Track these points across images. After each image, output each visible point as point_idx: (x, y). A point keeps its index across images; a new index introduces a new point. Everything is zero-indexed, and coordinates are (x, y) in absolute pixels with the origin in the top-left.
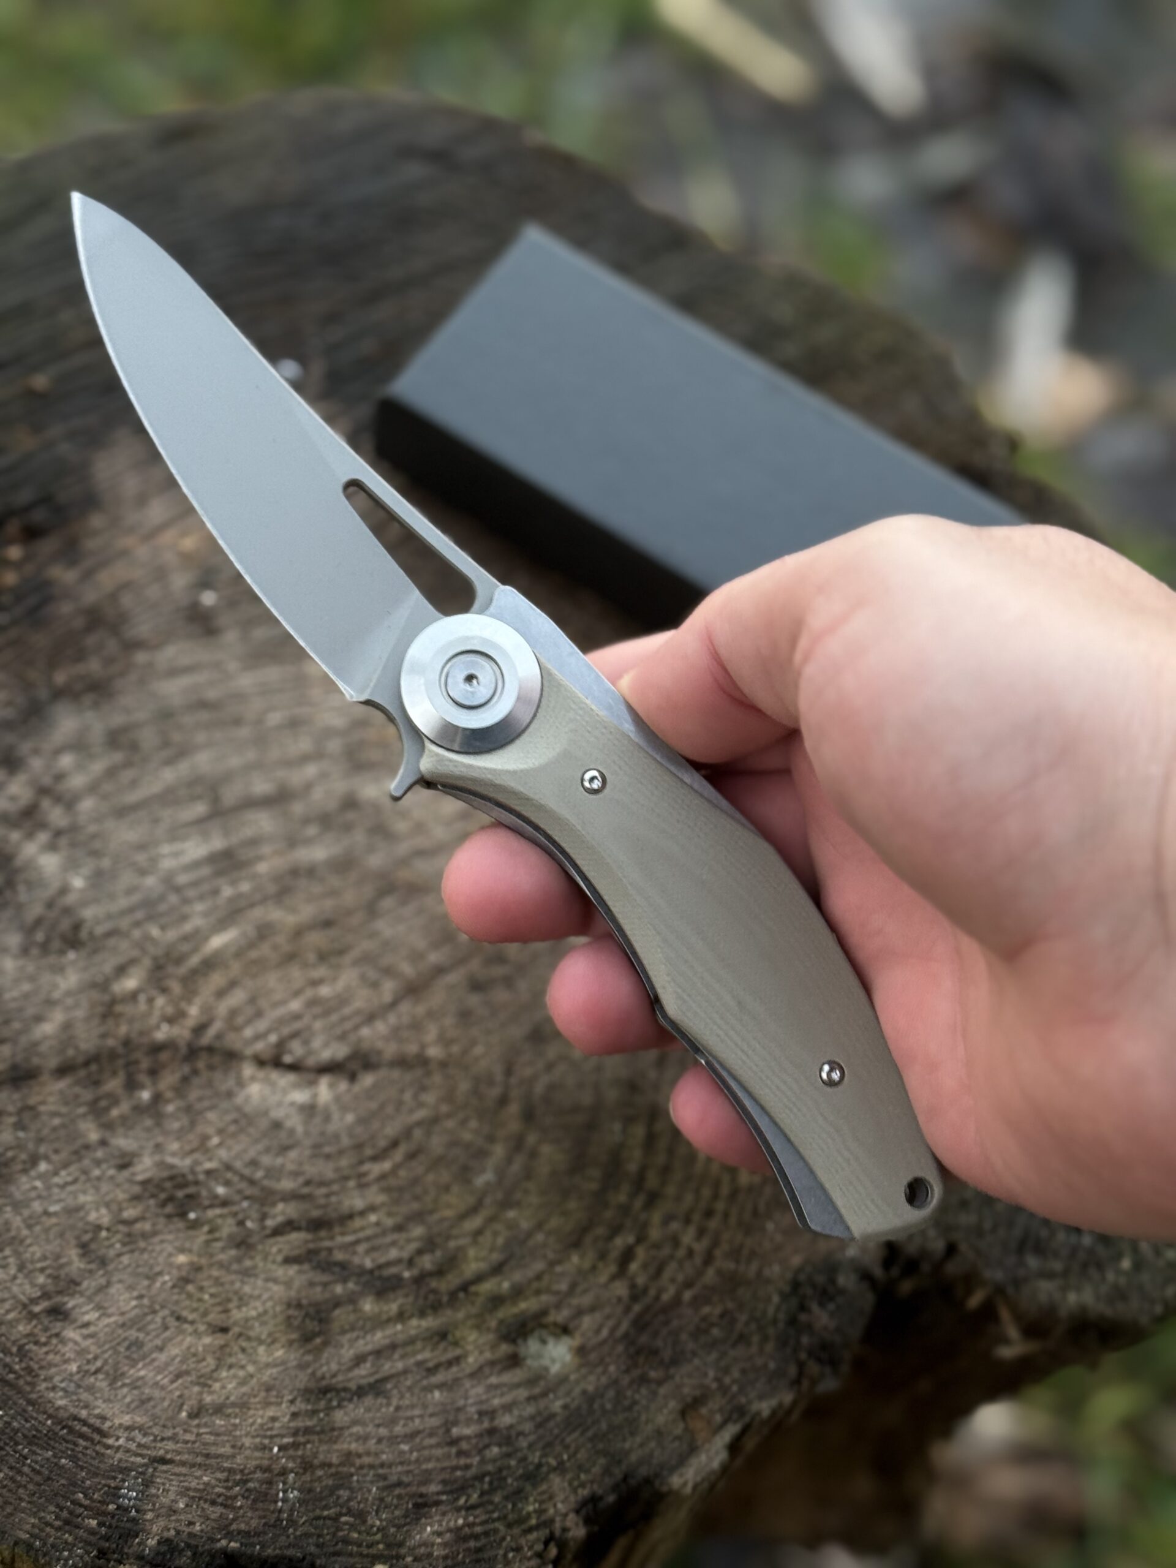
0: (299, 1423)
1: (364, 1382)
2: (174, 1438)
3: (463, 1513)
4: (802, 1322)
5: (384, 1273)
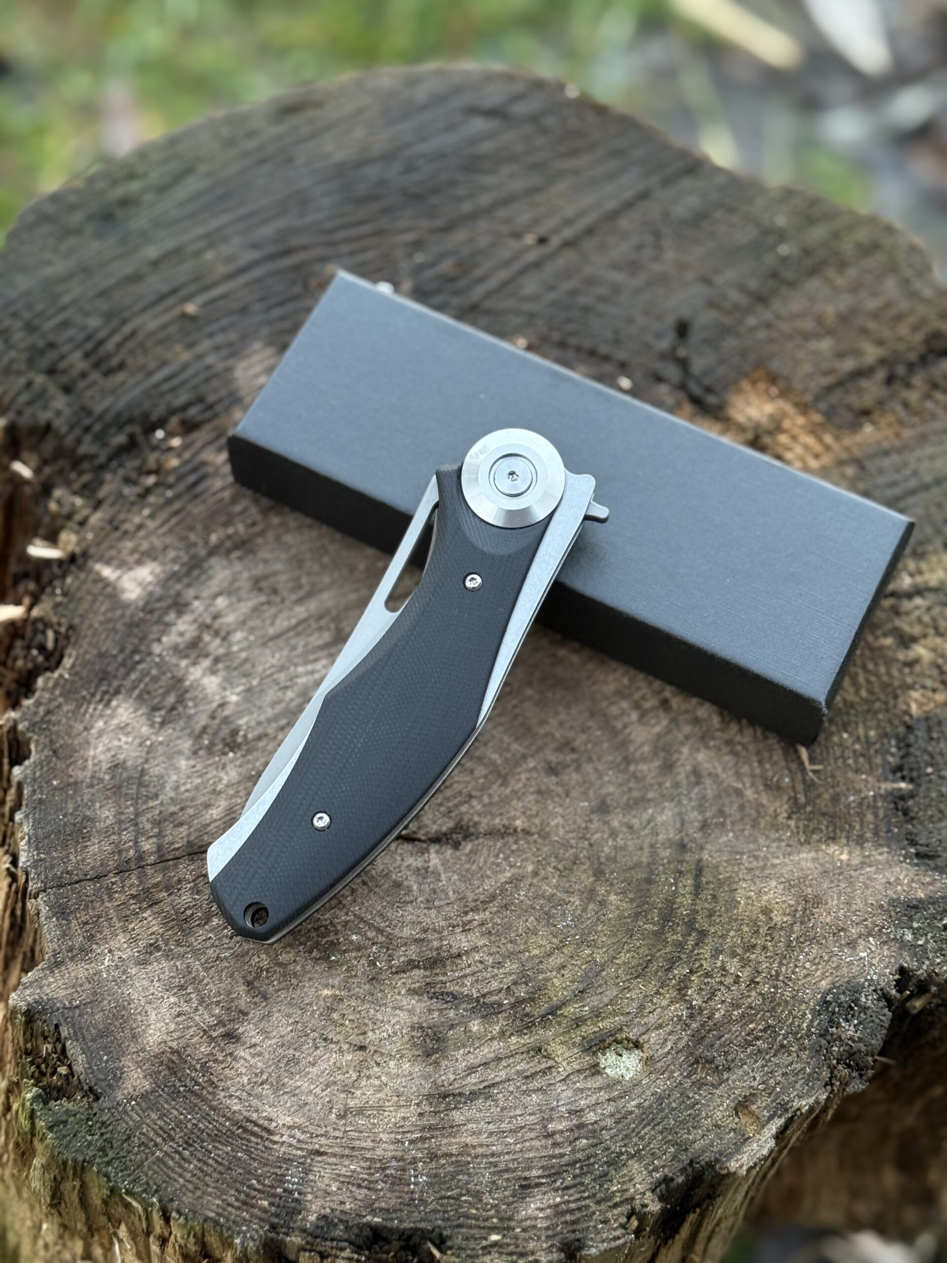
0: (425, 1122)
1: (474, 1088)
2: (325, 1135)
3: (560, 1192)
4: (832, 1035)
5: (487, 1000)
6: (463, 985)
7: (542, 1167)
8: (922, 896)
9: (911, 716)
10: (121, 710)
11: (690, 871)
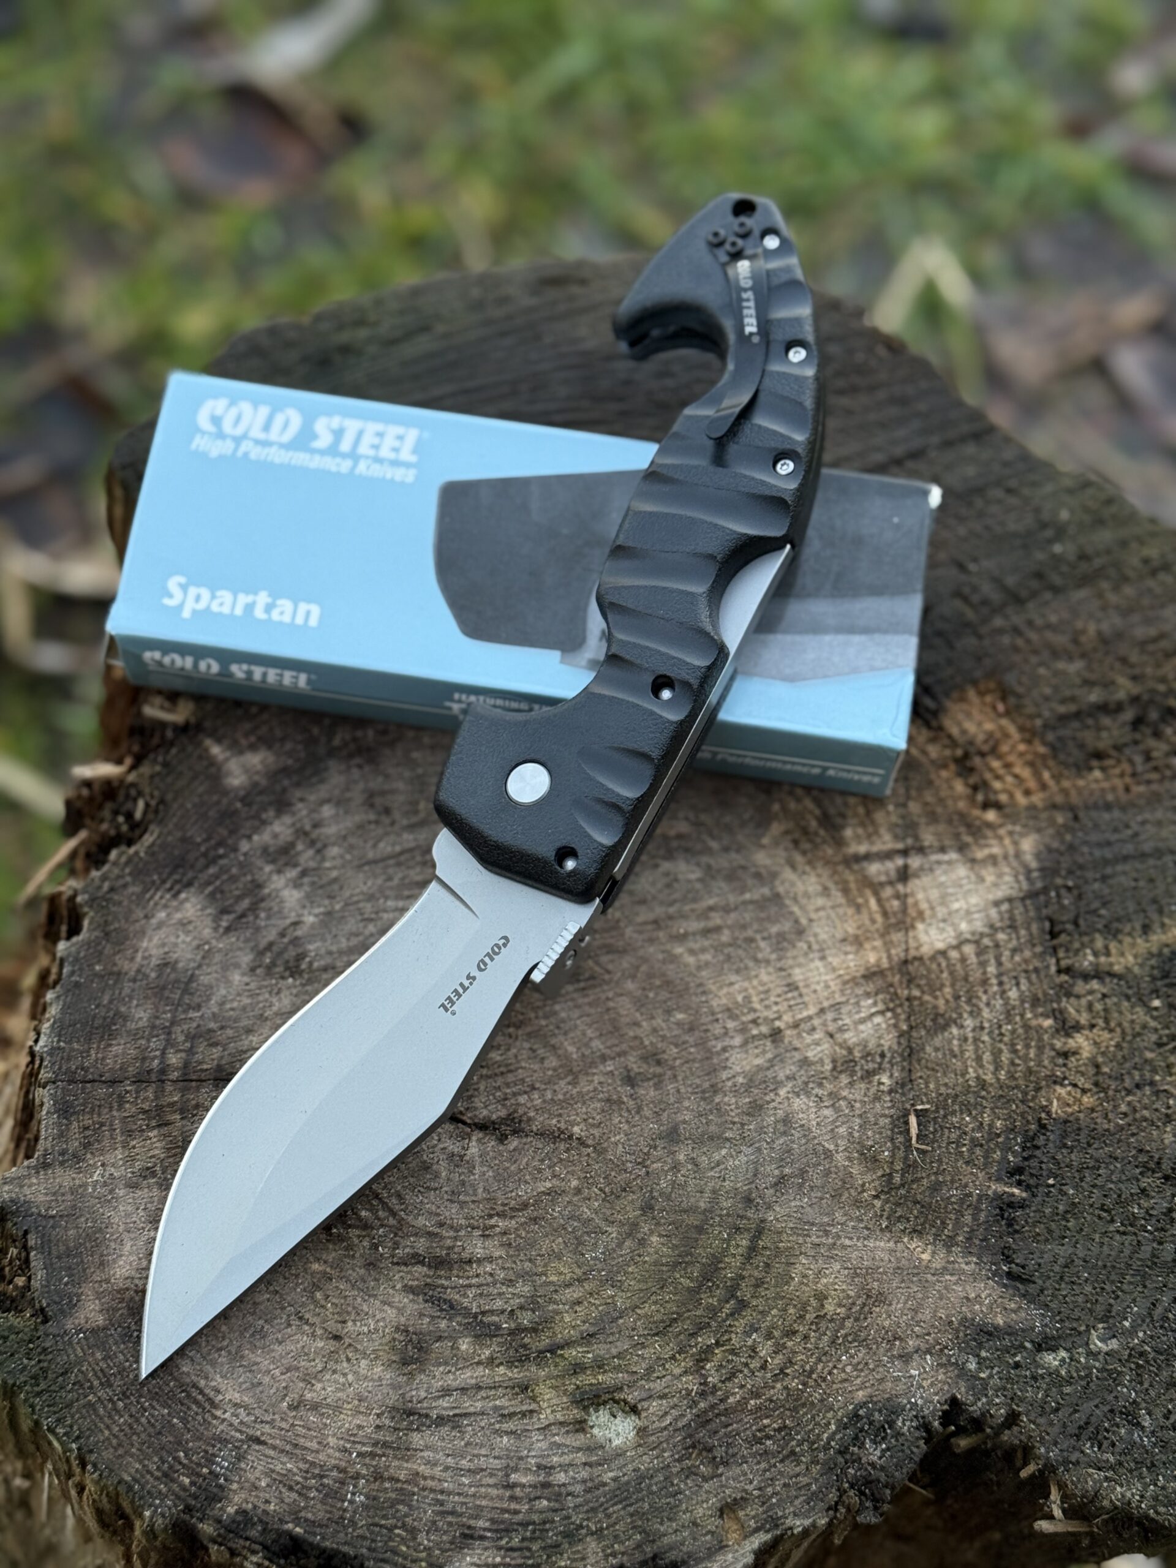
0: (380, 1436)
1: (444, 1412)
2: (271, 1423)
3: (503, 1552)
4: (853, 1454)
5: (486, 1319)
6: (465, 1295)
7: (493, 1521)
8: (1001, 1322)
9: (1049, 1113)
10: (188, 905)
11: (748, 1230)
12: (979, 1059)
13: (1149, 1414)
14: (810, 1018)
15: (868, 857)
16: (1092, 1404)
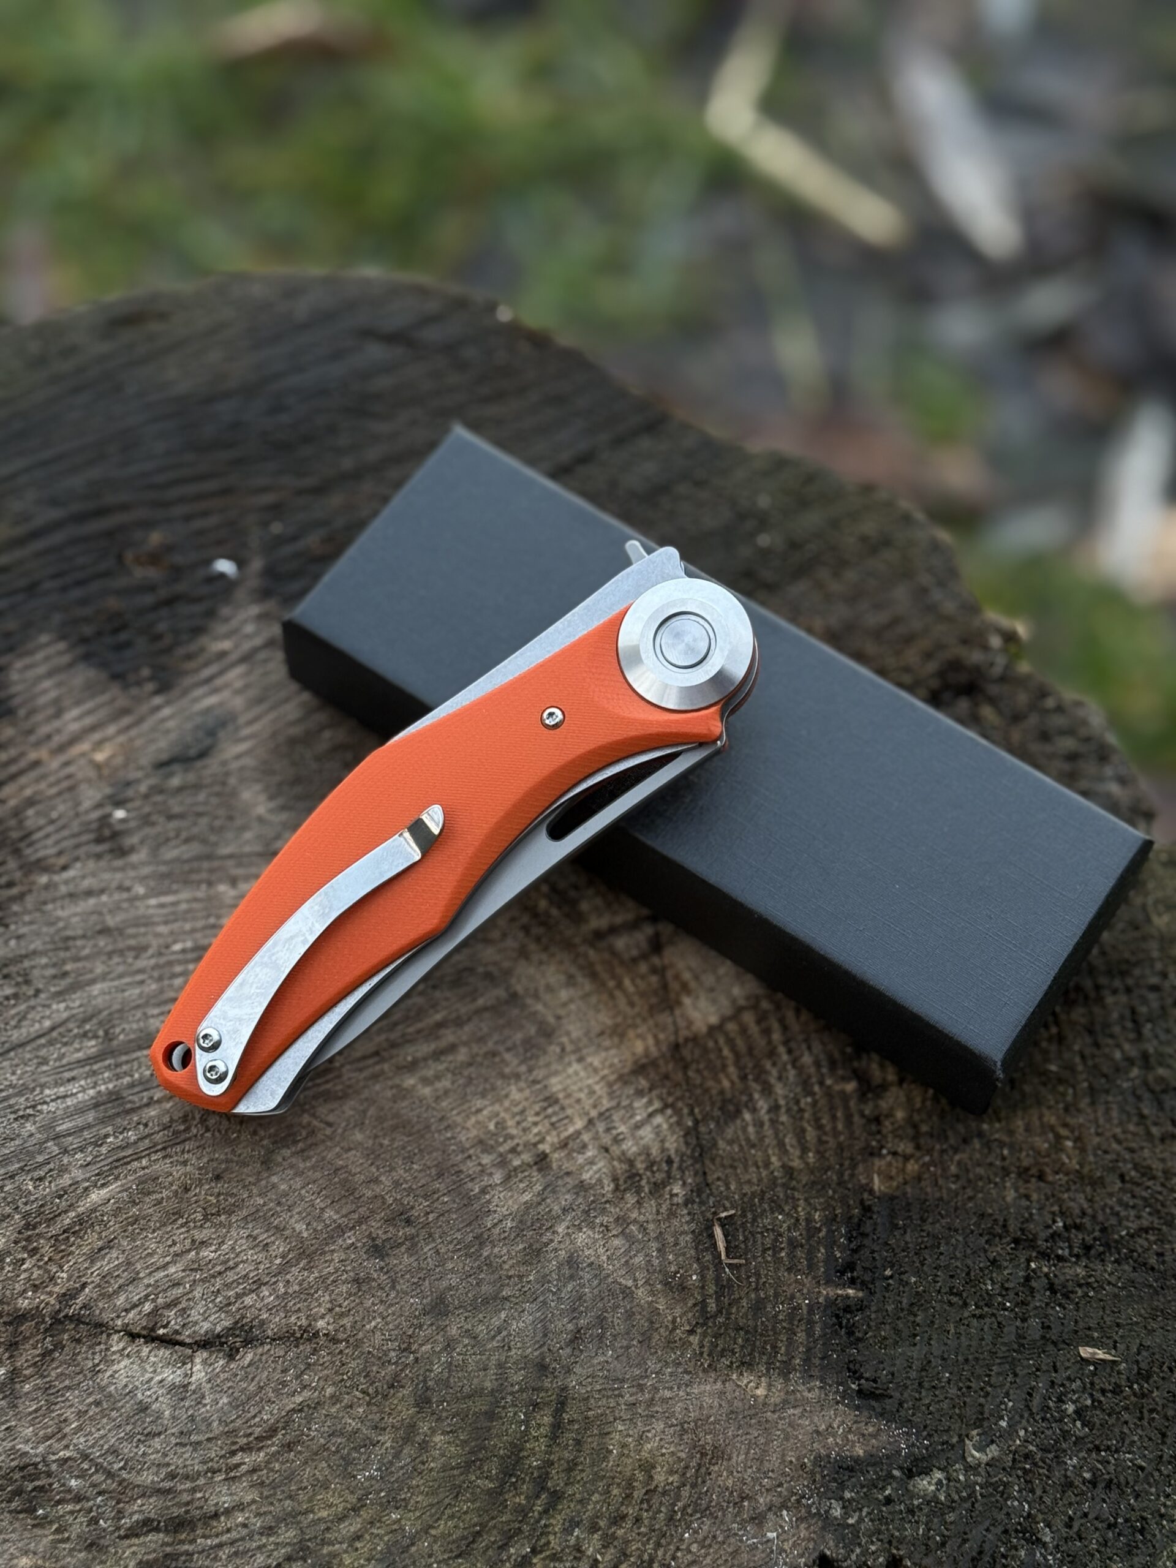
8: (861, 1453)
9: (871, 1192)
11: (548, 1404)
12: (781, 1145)
13: (1049, 1525)
14: (578, 1133)
15: (613, 930)
16: (981, 1528)
